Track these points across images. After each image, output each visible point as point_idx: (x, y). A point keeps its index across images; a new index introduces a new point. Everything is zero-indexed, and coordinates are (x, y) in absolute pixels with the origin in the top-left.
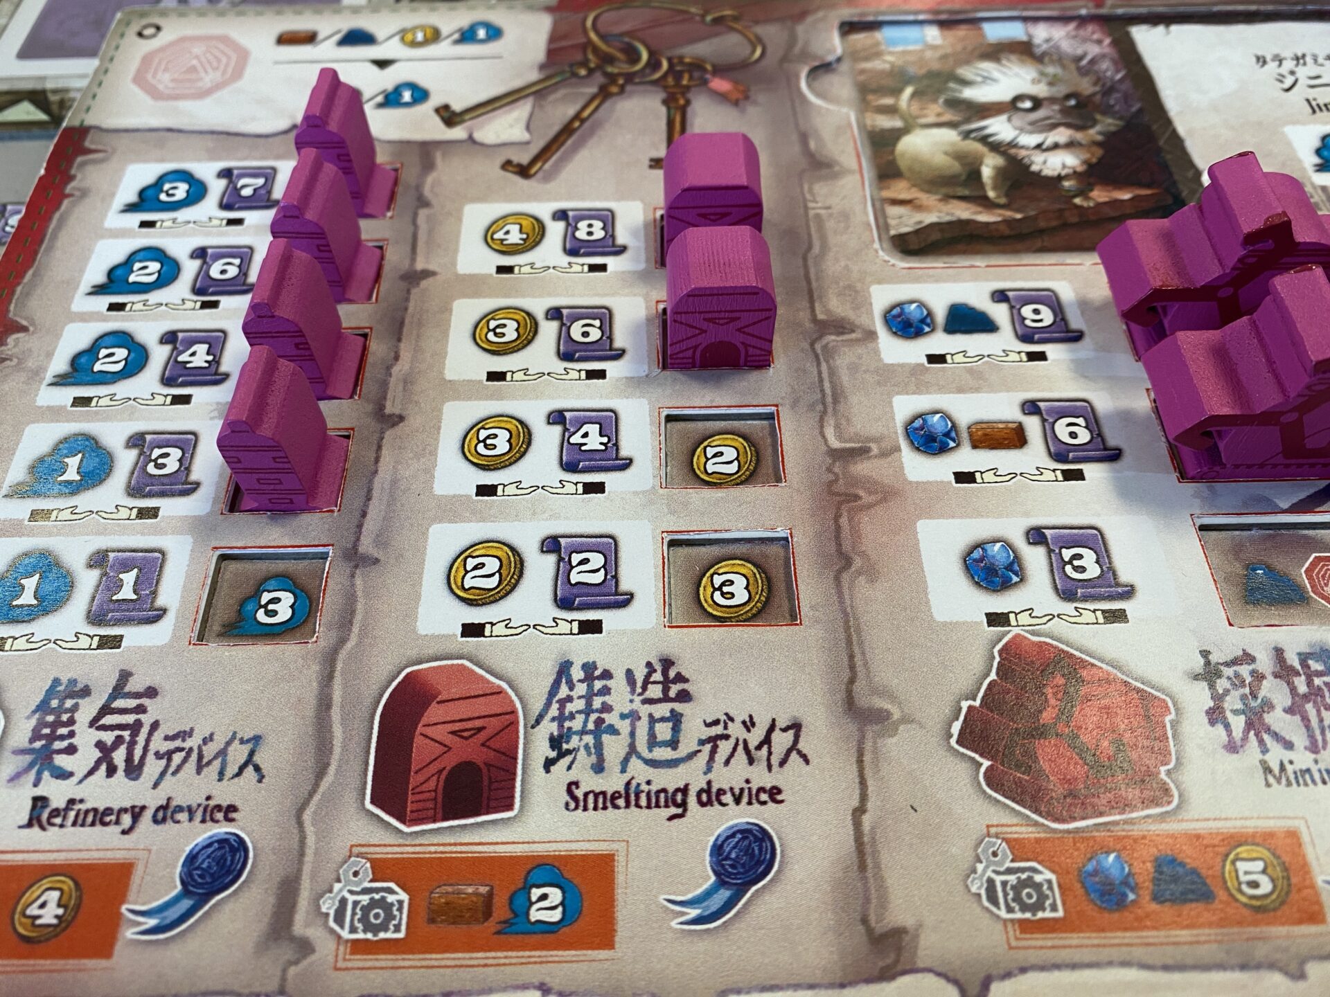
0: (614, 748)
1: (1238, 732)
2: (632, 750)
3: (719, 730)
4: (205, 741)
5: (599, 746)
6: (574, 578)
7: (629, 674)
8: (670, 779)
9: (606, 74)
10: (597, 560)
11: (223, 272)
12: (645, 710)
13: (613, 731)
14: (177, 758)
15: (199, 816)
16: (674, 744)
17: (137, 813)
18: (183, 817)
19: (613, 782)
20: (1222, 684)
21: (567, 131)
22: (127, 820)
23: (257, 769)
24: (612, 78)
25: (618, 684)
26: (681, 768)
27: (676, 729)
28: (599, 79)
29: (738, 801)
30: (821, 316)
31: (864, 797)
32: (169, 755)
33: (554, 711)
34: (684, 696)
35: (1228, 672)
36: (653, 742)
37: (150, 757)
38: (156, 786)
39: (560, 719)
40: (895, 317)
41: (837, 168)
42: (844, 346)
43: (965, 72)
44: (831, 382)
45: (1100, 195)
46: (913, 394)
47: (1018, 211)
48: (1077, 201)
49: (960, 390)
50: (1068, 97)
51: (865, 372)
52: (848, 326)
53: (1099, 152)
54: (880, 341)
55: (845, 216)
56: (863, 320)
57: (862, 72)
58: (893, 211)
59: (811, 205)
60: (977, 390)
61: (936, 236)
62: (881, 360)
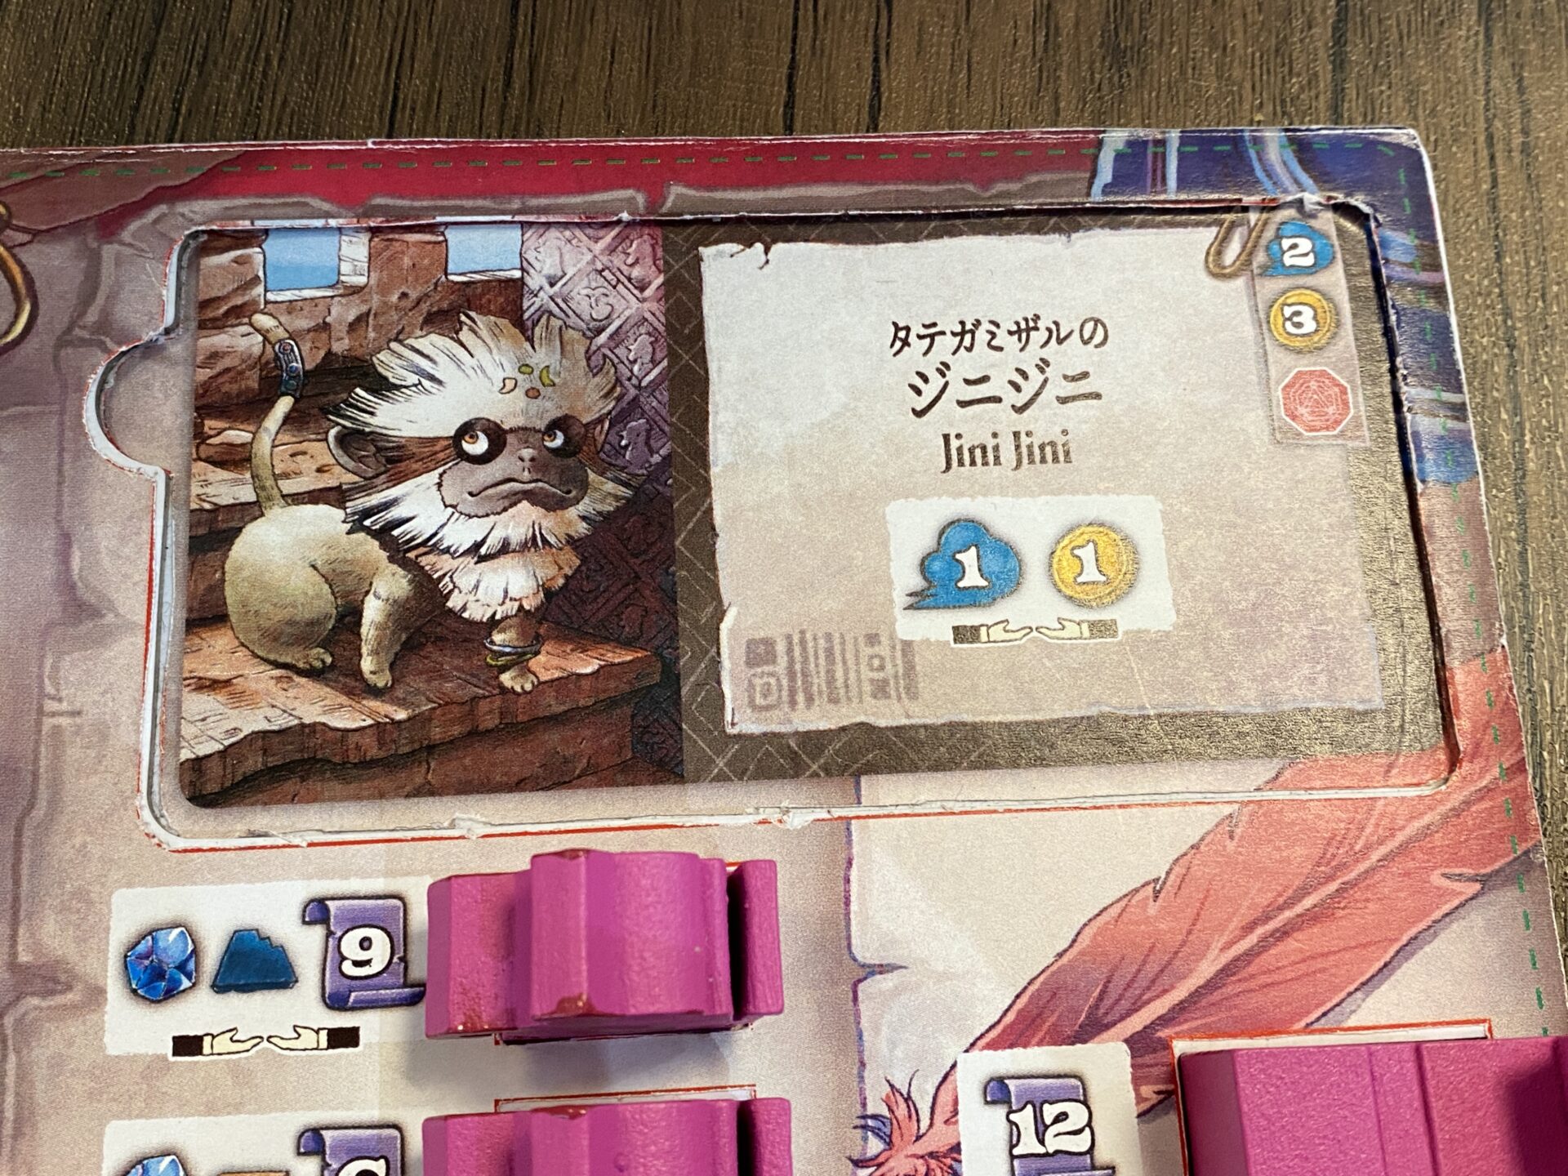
30: (24, 957)
40: (141, 957)
41: (110, 618)
42: (50, 1020)
44: (17, 1094)
45: (548, 664)
46: (138, 1117)
47: (401, 703)
48: (506, 679)
49: (211, 1110)
50: (554, 426)
51: (73, 1073)
52: (63, 978)
53: (571, 561)
54: (108, 1008)
55: (102, 733)
56: (87, 967)
57: (214, 356)
59: (50, 706)
60: (237, 1108)
62: (102, 1048)
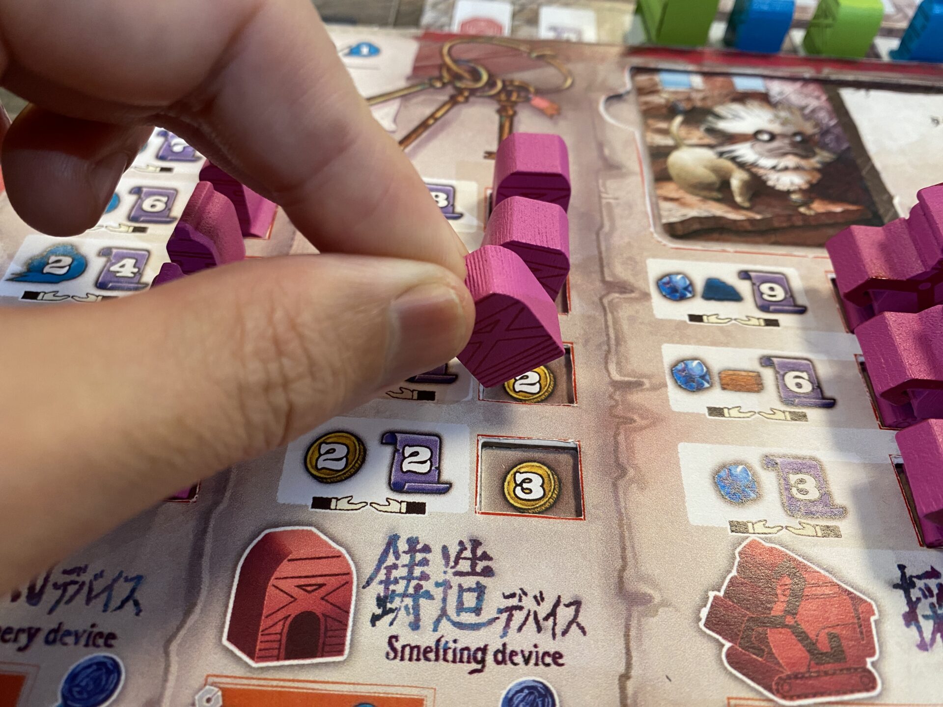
0: (429, 610)
1: (927, 635)
2: (444, 613)
3: (514, 602)
4: (96, 577)
5: (416, 608)
6: (406, 467)
7: (445, 549)
8: (472, 640)
9: (456, 88)
10: (425, 453)
11: (153, 206)
12: (456, 581)
13: (429, 596)
14: (71, 589)
15: (83, 641)
16: (477, 610)
17: (32, 633)
18: (70, 640)
19: (426, 638)
20: (915, 594)
21: (424, 125)
22: (23, 639)
23: (136, 603)
24: (460, 91)
25: (435, 556)
26: (483, 631)
27: (480, 598)
28: (450, 90)
29: (527, 661)
30: (608, 278)
31: (629, 665)
32: (65, 586)
33: (382, 575)
34: (488, 572)
35: (920, 583)
36: (460, 608)
37: (49, 586)
38: (51, 612)
39: (387, 582)
40: (665, 284)
41: (624, 170)
42: (625, 302)
43: (719, 109)
44: (614, 329)
45: (818, 207)
46: (677, 343)
47: (758, 213)
48: (802, 210)
49: (713, 344)
50: (795, 134)
51: (641, 323)
52: (629, 288)
53: (818, 176)
54: (653, 300)
55: (630, 206)
56: (640, 284)
57: (646, 103)
58: (665, 205)
59: (604, 195)
60: (726, 344)
61: (696, 226)
62: (653, 315)
